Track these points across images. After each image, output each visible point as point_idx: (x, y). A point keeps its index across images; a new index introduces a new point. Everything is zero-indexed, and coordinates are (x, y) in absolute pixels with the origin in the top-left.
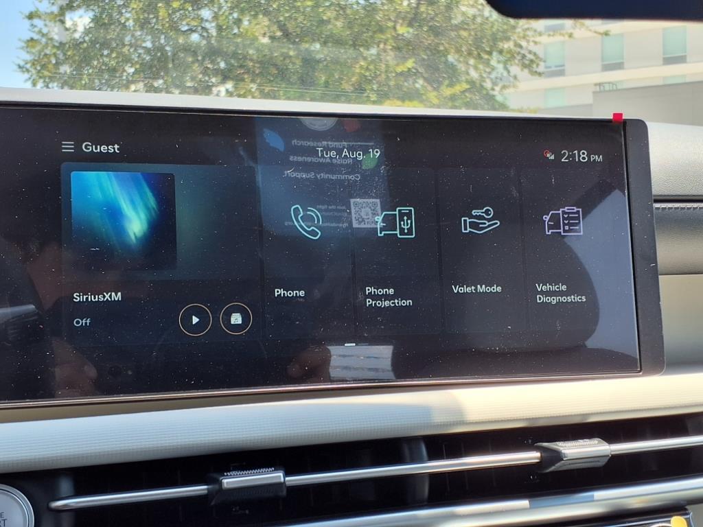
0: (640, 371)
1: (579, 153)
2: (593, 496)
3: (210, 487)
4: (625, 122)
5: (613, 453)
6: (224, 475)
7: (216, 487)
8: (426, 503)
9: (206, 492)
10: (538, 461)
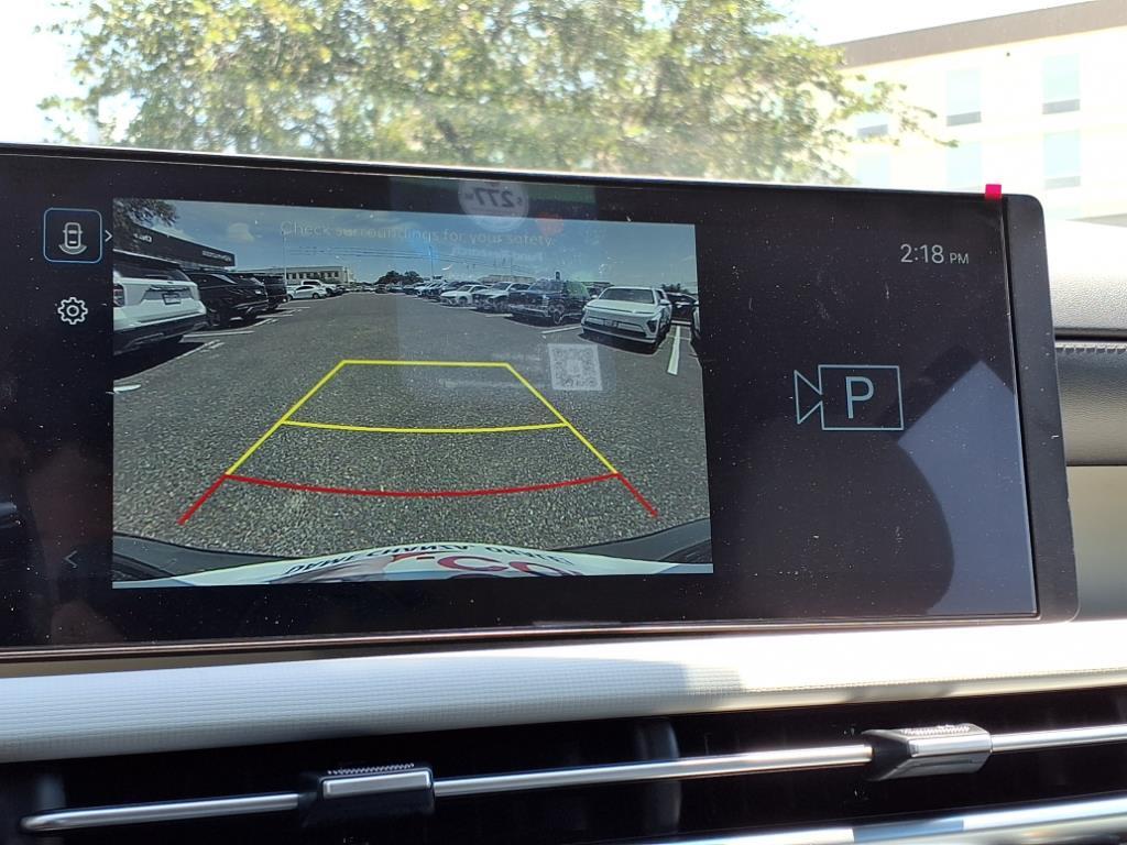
0: (1037, 615)
1: (929, 250)
2: (962, 824)
3: (301, 796)
4: (1006, 197)
5: (995, 749)
6: (328, 775)
7: (313, 795)
8: (674, 833)
9: (295, 804)
10: (868, 760)
